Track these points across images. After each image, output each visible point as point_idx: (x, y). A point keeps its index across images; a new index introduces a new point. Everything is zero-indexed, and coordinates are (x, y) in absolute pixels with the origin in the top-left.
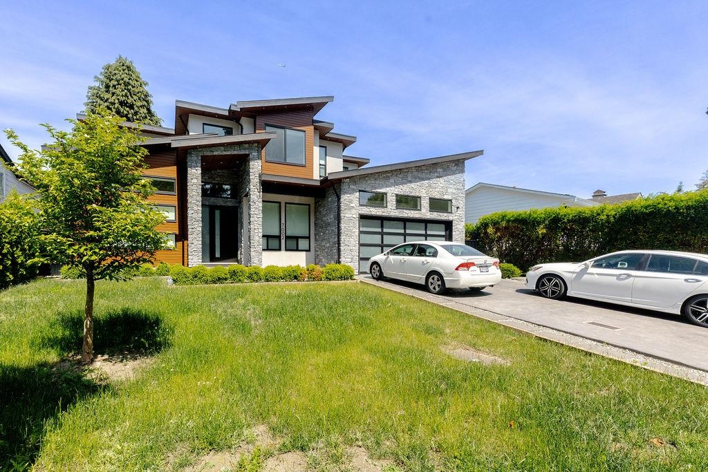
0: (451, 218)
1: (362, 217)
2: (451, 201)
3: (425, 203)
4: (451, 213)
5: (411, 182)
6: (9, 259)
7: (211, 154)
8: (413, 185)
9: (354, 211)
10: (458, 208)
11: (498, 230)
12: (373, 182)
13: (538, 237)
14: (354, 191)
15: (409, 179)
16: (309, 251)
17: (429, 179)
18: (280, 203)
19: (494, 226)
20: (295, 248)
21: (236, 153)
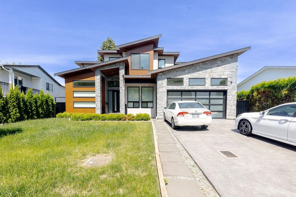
0: (226, 88)
1: (168, 91)
2: (227, 79)
3: (208, 81)
4: (227, 85)
5: (199, 71)
6: (35, 112)
7: (104, 69)
8: (200, 72)
9: (164, 88)
10: (231, 82)
11: (259, 93)
12: (175, 73)
13: (282, 97)
14: (164, 79)
15: (197, 69)
16: (153, 108)
17: (211, 68)
18: (139, 87)
19: (257, 91)
20: (146, 107)
21: (113, 67)
